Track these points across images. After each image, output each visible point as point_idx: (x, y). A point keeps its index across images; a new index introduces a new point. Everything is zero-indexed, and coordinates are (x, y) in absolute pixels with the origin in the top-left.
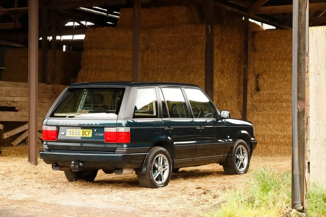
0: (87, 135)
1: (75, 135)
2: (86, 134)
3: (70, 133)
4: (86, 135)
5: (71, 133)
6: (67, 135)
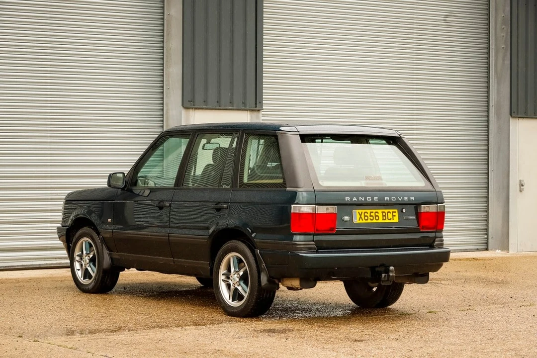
3: (361, 217)
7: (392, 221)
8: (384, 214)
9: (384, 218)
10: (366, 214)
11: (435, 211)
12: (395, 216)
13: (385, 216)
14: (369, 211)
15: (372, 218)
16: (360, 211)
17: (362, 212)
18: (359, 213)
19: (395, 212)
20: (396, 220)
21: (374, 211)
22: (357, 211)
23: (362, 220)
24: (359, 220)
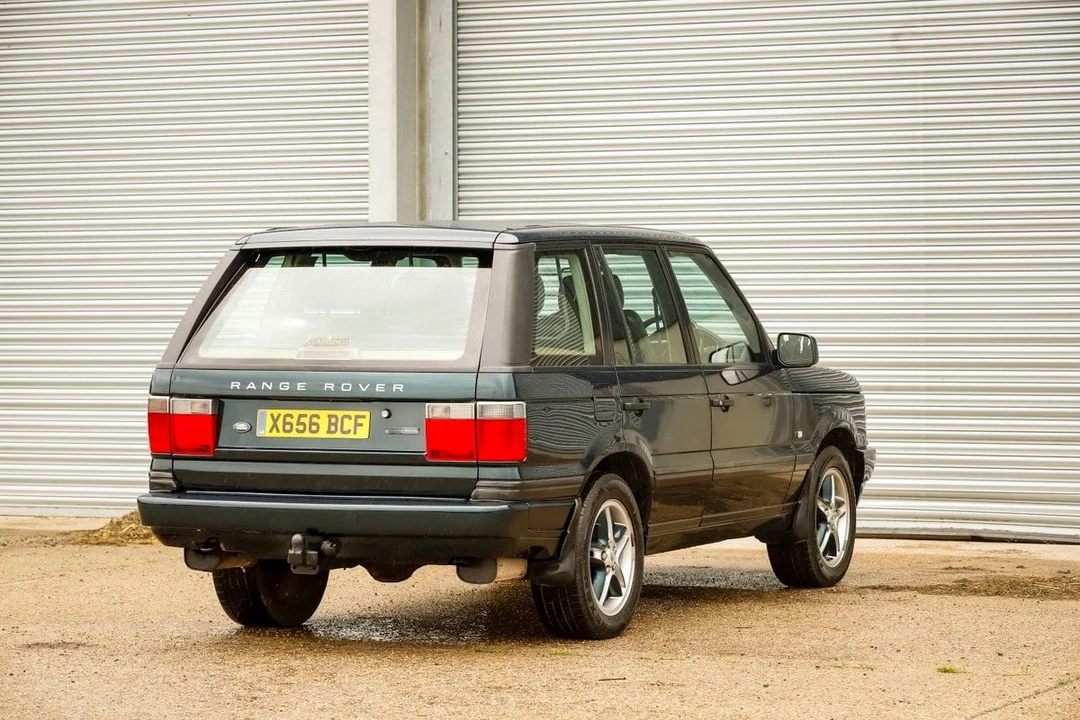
0: (349, 431)
1: (297, 430)
2: (345, 429)
3: (275, 425)
4: (343, 432)
5: (280, 424)
6: (260, 433)
7: (351, 436)
8: (333, 420)
9: (333, 428)
10: (288, 419)
11: (470, 418)
12: (361, 425)
13: (335, 424)
14: (296, 413)
15: (301, 428)
16: (276, 412)
17: (279, 415)
18: (272, 415)
19: (364, 417)
20: (363, 433)
21: (309, 413)
22: (269, 412)
23: (278, 431)
24: (271, 431)
